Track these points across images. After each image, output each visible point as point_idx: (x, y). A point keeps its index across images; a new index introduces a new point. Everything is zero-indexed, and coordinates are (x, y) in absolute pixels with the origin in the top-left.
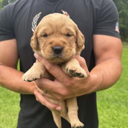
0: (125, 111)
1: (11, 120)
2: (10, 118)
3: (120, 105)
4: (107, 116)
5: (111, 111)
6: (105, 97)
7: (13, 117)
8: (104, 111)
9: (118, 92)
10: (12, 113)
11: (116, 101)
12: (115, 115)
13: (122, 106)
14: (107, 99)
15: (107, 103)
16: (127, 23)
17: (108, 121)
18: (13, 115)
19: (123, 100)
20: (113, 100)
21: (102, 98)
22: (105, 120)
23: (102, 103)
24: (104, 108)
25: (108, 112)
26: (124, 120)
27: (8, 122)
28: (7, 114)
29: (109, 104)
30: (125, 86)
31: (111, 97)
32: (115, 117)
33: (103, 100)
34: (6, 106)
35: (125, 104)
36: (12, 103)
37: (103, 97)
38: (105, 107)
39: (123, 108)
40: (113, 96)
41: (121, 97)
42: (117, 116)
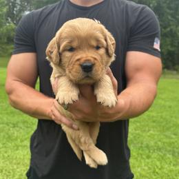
0: (171, 162)
1: (13, 170)
2: (11, 168)
3: (165, 155)
4: (146, 168)
5: (152, 162)
6: (145, 143)
7: (15, 167)
8: (142, 161)
9: (162, 137)
10: (14, 161)
11: (159, 149)
12: (157, 167)
13: (168, 155)
14: (147, 147)
15: (147, 152)
16: (176, 44)
17: (148, 175)
18: (15, 164)
19: (169, 148)
20: (156, 148)
21: (140, 145)
22: (143, 173)
23: (140, 152)
24: (142, 157)
25: (148, 163)
26: (169, 174)
27: (9, 172)
28: (8, 163)
29: (150, 152)
30: (172, 129)
31: (152, 143)
32: (157, 170)
33: (141, 147)
34: (6, 152)
35: (171, 153)
36: (16, 148)
37: (142, 144)
38: (144, 157)
39: (169, 158)
40: (156, 143)
41: (166, 144)
42: (160, 169)
